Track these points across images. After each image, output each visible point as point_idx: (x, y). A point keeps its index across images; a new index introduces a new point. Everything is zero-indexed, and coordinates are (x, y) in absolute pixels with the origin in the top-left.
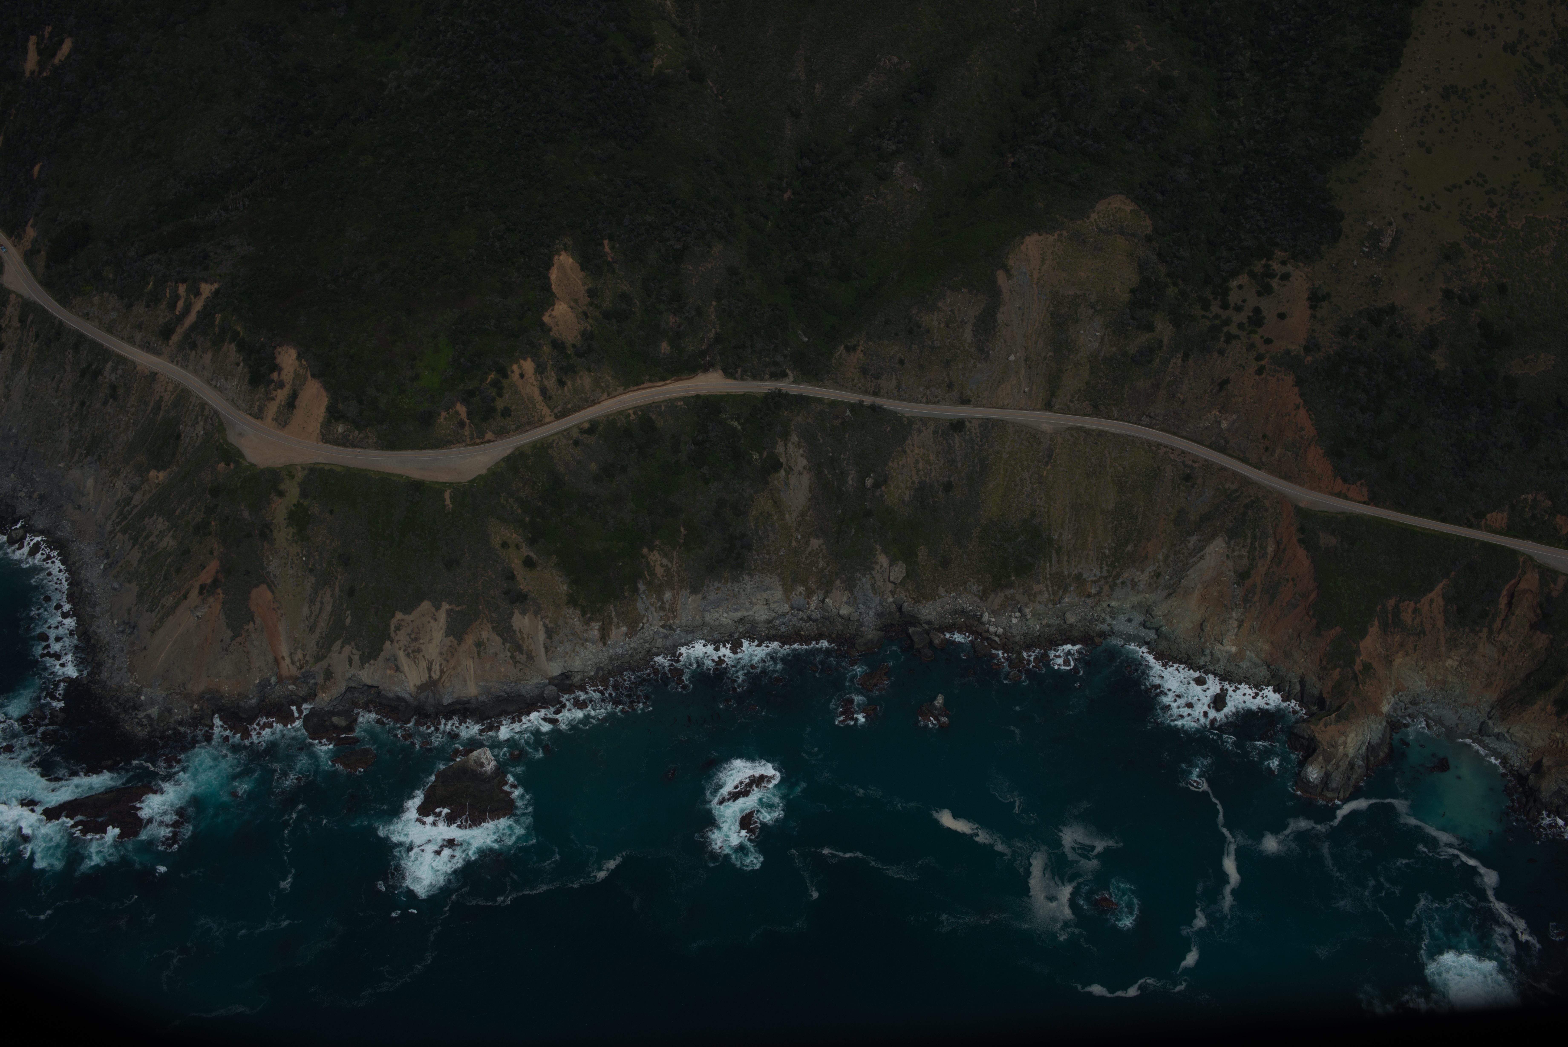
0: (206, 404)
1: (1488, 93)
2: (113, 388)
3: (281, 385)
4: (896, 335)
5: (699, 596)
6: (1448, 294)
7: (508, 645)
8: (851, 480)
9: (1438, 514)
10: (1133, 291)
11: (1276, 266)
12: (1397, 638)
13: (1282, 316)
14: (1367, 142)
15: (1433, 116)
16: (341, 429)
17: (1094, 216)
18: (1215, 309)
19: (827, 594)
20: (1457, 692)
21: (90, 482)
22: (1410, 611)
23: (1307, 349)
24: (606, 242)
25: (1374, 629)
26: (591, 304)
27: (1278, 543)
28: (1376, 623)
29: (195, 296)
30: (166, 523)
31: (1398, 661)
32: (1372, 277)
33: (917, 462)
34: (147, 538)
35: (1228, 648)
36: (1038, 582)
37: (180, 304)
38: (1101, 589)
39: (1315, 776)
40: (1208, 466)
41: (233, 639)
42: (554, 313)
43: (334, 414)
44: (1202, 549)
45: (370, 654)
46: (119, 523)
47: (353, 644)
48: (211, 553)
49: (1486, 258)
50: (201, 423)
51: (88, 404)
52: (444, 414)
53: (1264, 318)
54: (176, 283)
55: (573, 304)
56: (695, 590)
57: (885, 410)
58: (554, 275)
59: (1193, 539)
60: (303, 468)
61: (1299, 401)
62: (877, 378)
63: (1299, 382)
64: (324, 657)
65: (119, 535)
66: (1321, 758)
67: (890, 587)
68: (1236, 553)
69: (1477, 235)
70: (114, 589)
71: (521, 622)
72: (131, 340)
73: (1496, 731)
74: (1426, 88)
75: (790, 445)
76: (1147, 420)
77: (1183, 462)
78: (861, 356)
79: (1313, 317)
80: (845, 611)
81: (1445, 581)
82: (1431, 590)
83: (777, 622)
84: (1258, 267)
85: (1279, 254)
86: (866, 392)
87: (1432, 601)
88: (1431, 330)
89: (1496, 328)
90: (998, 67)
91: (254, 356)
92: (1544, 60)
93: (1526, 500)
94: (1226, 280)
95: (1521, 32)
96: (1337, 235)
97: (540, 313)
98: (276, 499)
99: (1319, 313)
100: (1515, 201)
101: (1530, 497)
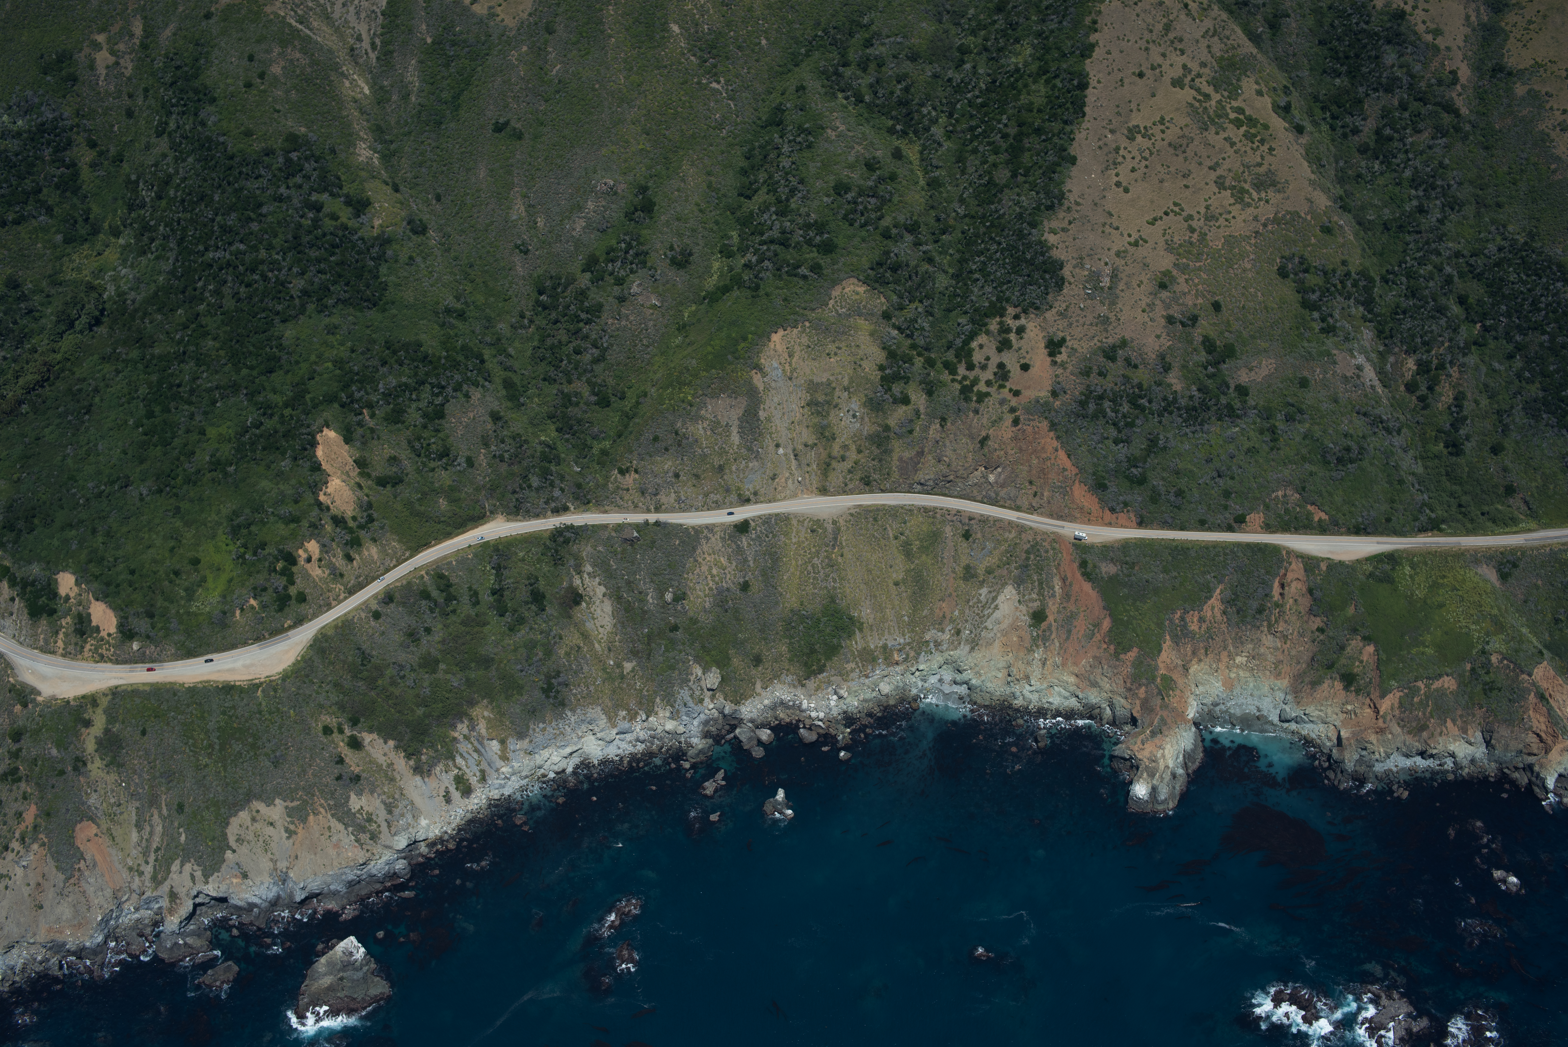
1: (1168, 128)
3: (65, 613)
4: (667, 449)
5: (526, 740)
6: (1170, 320)
7: (350, 829)
8: (651, 598)
9: (1202, 525)
10: (881, 368)
11: (1010, 322)
12: (1189, 647)
13: (1025, 367)
14: (1070, 191)
15: (1124, 157)
16: (135, 646)
17: (831, 303)
18: (962, 370)
19: (649, 713)
20: (1251, 685)
22: (1195, 619)
23: (1054, 394)
24: (365, 411)
25: (1167, 644)
26: (362, 474)
27: (1064, 581)
28: (1168, 637)
31: (1194, 668)
32: (1099, 316)
33: (710, 568)
35: (1037, 688)
36: (848, 661)
38: (907, 655)
39: (1144, 792)
40: (984, 520)
41: (66, 881)
42: (329, 490)
43: (126, 633)
44: (994, 599)
45: (213, 866)
47: (192, 860)
48: (26, 798)
49: (1196, 281)
52: (238, 612)
53: (1009, 371)
55: (344, 477)
56: (521, 736)
57: (671, 525)
58: (320, 452)
59: (985, 592)
60: (105, 695)
61: (1056, 444)
62: (656, 495)
63: (1053, 426)
64: (164, 880)
66: (1145, 775)
67: (709, 694)
68: (1027, 597)
71: (358, 803)
73: (1294, 715)
74: (1112, 132)
75: (585, 575)
76: (918, 487)
77: (961, 521)
78: (637, 476)
79: (1054, 363)
80: (670, 725)
81: (1221, 587)
82: (1211, 597)
84: (994, 325)
85: (1011, 309)
86: (649, 511)
87: (1213, 607)
88: (1162, 357)
89: (1218, 343)
90: (709, 174)
91: (29, 589)
92: (1209, 90)
93: (1277, 497)
94: (966, 342)
95: (1185, 67)
96: (1060, 283)
97: (315, 494)
98: (83, 730)
99: (1059, 358)
100: (1212, 224)
101: (1280, 493)
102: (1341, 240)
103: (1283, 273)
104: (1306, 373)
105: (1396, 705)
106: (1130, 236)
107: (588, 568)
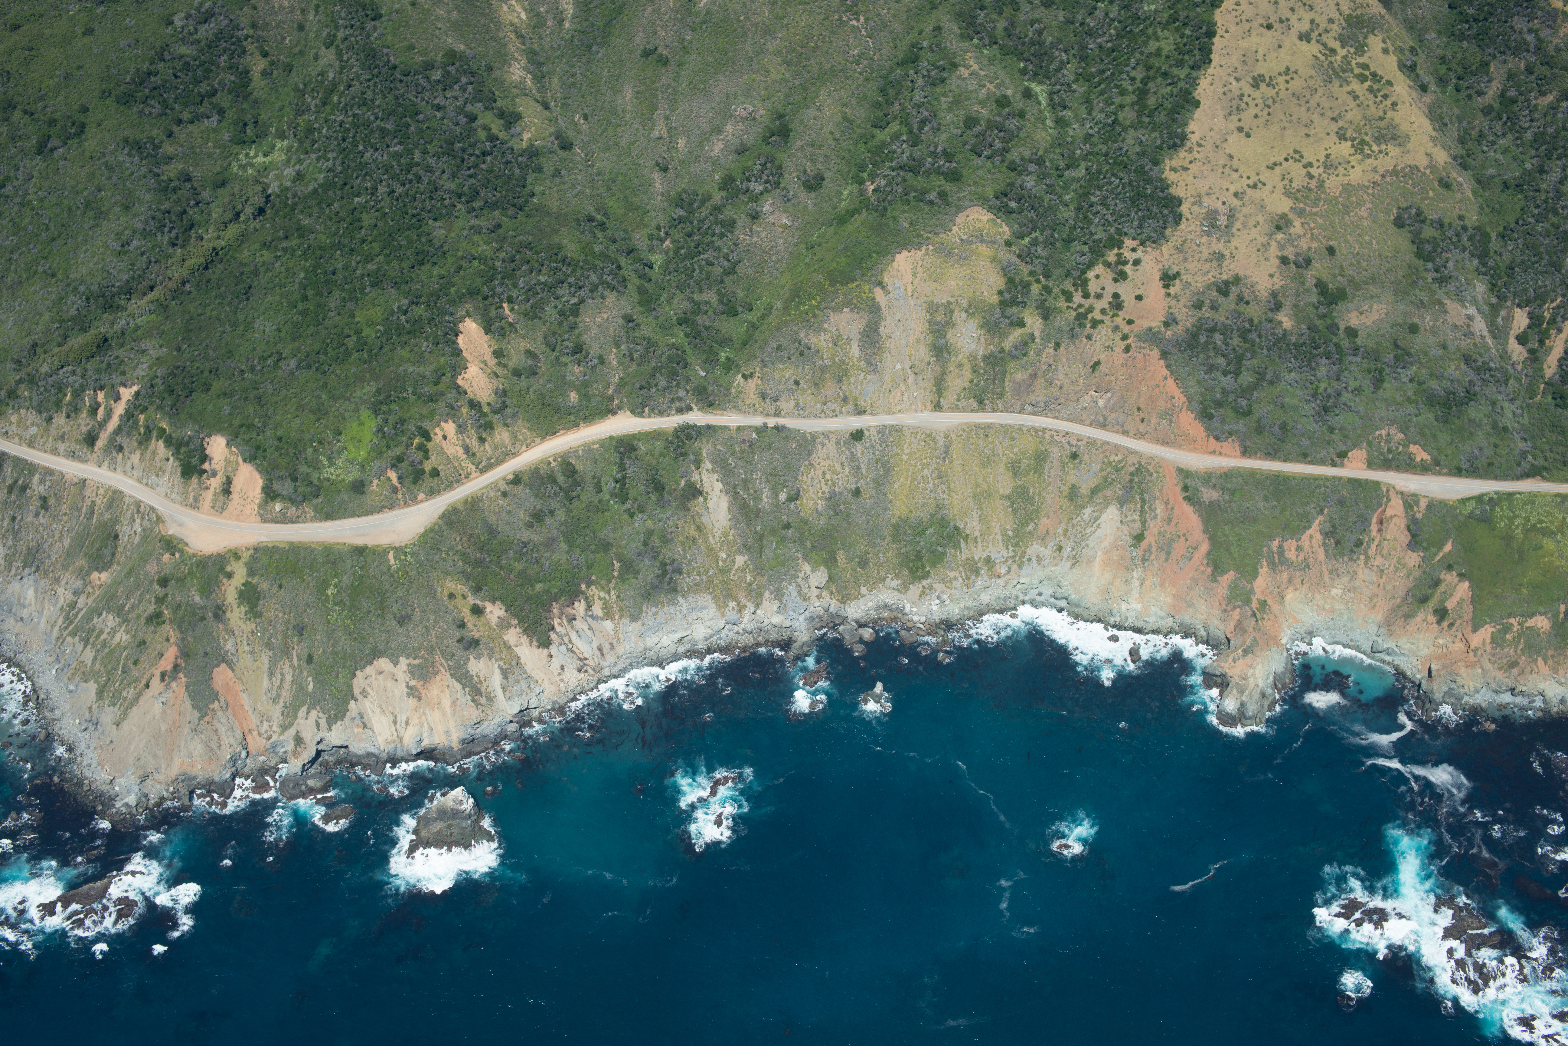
0: (141, 501)
1: (1292, 79)
2: (44, 499)
3: (214, 474)
4: (789, 358)
5: (640, 623)
6: (1284, 260)
7: (467, 689)
9: (1304, 457)
10: (1000, 293)
11: (1127, 254)
12: (1285, 575)
13: (1139, 298)
14: (1193, 133)
15: (1247, 104)
16: (278, 507)
17: (955, 229)
18: (1078, 299)
19: (758, 605)
20: (1345, 617)
21: (31, 593)
22: (1293, 548)
23: (1166, 324)
24: (505, 305)
25: (1264, 570)
26: (499, 364)
27: (1166, 504)
28: (1265, 564)
29: (115, 402)
30: (117, 620)
31: (1290, 596)
32: (1215, 252)
33: (824, 473)
34: (98, 637)
35: (1134, 606)
36: (952, 570)
37: (101, 411)
38: (1010, 568)
39: (1232, 708)
40: (1092, 443)
41: (201, 718)
42: (467, 376)
43: (270, 494)
44: (1097, 519)
45: (337, 715)
46: (66, 628)
47: (318, 708)
48: (168, 640)
49: (1312, 225)
50: (138, 521)
51: (19, 518)
52: (376, 481)
53: (1124, 301)
54: (95, 391)
55: (482, 366)
56: (634, 618)
57: (789, 429)
58: (461, 340)
59: (1088, 511)
60: (248, 549)
61: (1166, 372)
62: (776, 401)
63: (1164, 355)
64: (291, 725)
65: (69, 639)
66: (1235, 691)
67: (816, 592)
68: (1129, 518)
69: (1302, 205)
70: (71, 691)
71: (477, 666)
72: (55, 451)
73: (1385, 646)
74: (1237, 80)
75: (704, 471)
76: (1029, 408)
77: (1069, 443)
78: (759, 382)
79: (1168, 295)
80: (777, 619)
81: (1320, 518)
82: (1309, 527)
83: (715, 638)
84: (1111, 256)
85: (1129, 243)
86: (768, 415)
87: (1311, 537)
88: (1274, 294)
89: (1330, 286)
90: (845, 105)
91: (183, 450)
92: (1336, 45)
93: (1381, 435)
94: (1084, 272)
95: (1312, 21)
96: (1178, 218)
97: (454, 377)
98: (225, 581)
99: (1172, 290)
100: (1330, 172)
101: (1384, 432)
102: (1459, 196)
103: (1399, 223)
104: (1416, 320)
105: (1488, 640)
106: (1249, 178)
107: (707, 465)
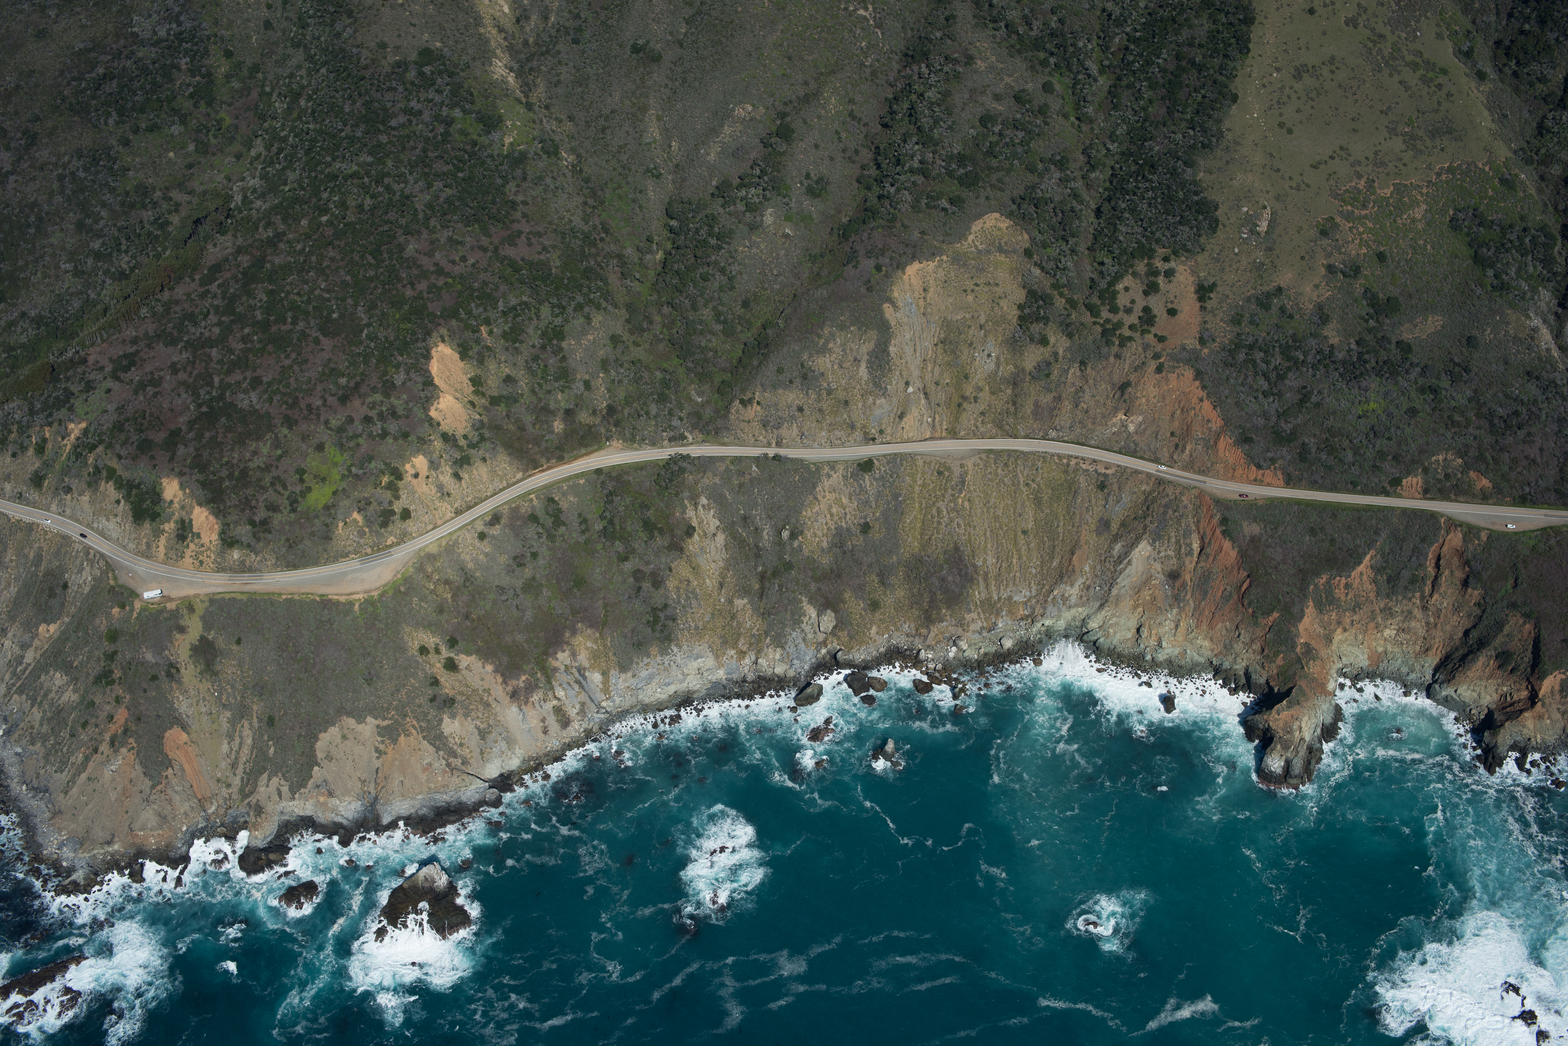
0: (90, 548)
1: (1337, 68)
3: (169, 518)
4: (791, 382)
5: (630, 674)
6: (1330, 269)
7: (441, 753)
8: (767, 535)
9: (1354, 487)
10: (1020, 307)
11: (1159, 264)
12: (1334, 615)
13: (1172, 312)
14: (1229, 130)
15: (1289, 97)
16: (236, 554)
17: (971, 238)
18: (1105, 314)
19: (759, 654)
20: (1399, 660)
22: (1342, 586)
23: (1202, 341)
24: (483, 328)
25: (1310, 610)
26: (476, 392)
27: (1202, 539)
28: (1311, 603)
29: (63, 438)
30: (64, 677)
31: (1338, 638)
32: (1255, 261)
34: (46, 695)
36: (970, 611)
37: (49, 449)
38: (1033, 609)
39: (1276, 765)
40: (1121, 472)
41: (153, 787)
42: (440, 406)
43: (227, 540)
44: (1127, 554)
45: (299, 783)
46: (13, 684)
47: (280, 775)
48: (118, 701)
49: (1361, 229)
50: (88, 569)
52: (341, 525)
53: (1155, 316)
54: (42, 427)
55: (458, 395)
56: (624, 669)
57: (791, 460)
58: (433, 368)
59: (1118, 546)
60: (202, 601)
61: (1202, 394)
62: (778, 428)
63: (1199, 376)
64: (251, 793)
65: (16, 697)
66: (1279, 746)
67: (822, 637)
68: (1162, 554)
71: (451, 726)
73: (1444, 693)
74: (1278, 70)
75: (700, 508)
76: (1053, 434)
77: (1096, 471)
78: (759, 408)
79: (1203, 309)
80: (779, 668)
81: (1371, 553)
82: (1360, 563)
84: (1142, 267)
85: (1161, 252)
86: (769, 444)
87: (1361, 574)
88: (1320, 307)
89: (1381, 296)
90: (851, 101)
91: (134, 492)
92: (1385, 30)
93: (1437, 461)
94: (1111, 284)
96: (1214, 225)
97: (426, 410)
98: (178, 636)
99: (1209, 305)
100: (1380, 170)
101: (1441, 458)
102: (1521, 195)
103: (1455, 225)
104: (1475, 333)
105: (1557, 688)
106: (1291, 178)
107: (704, 501)
